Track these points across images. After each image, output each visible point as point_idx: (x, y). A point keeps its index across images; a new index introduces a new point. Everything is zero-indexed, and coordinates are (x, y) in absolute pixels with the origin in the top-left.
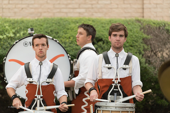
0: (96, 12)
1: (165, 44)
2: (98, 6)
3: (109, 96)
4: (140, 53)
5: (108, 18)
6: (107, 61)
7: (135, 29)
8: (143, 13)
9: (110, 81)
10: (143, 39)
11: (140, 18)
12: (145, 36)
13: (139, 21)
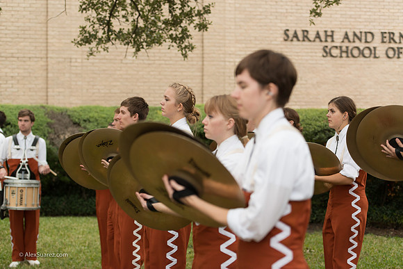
0: (5, 99)
1: (67, 128)
2: (7, 93)
3: (17, 174)
4: (45, 136)
5: (15, 104)
6: (16, 143)
7: (40, 115)
8: (47, 100)
9: (19, 161)
10: (48, 123)
11: (44, 105)
12: (49, 120)
13: (43, 107)
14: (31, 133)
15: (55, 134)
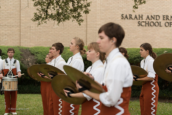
0: (2, 44)
1: (28, 56)
2: (3, 41)
3: (8, 76)
4: (19, 59)
5: (6, 46)
6: (7, 62)
7: (17, 50)
8: (20, 44)
9: (8, 70)
10: (20, 54)
11: (19, 46)
12: (21, 53)
13: (19, 47)
14: (13, 58)
15: (24, 58)
